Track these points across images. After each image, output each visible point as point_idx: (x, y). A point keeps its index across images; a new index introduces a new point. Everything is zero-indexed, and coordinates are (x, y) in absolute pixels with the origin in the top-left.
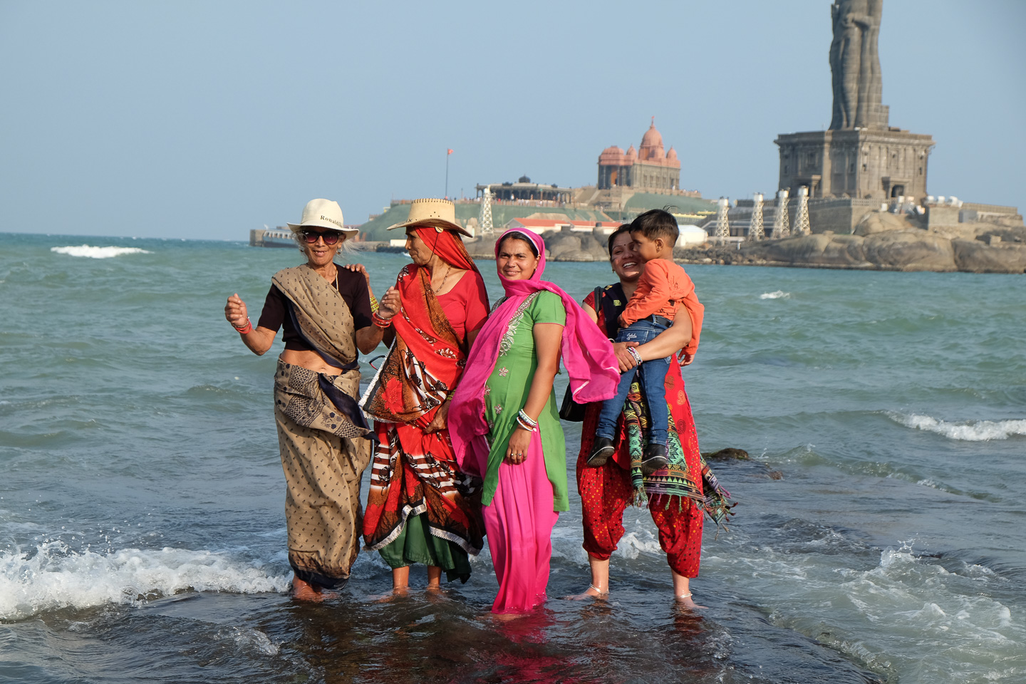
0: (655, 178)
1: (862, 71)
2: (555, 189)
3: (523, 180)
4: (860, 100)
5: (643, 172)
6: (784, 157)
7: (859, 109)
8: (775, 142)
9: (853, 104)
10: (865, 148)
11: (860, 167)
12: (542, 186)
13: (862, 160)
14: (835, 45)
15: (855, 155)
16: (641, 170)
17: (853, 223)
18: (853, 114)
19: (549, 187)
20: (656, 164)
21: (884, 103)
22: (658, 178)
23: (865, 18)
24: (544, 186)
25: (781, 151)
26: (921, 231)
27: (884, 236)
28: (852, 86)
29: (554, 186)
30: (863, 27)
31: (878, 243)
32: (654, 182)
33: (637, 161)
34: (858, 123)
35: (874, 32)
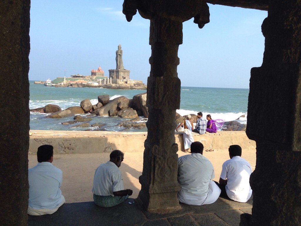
1: (120, 61)
3: (78, 74)
4: (120, 65)
6: (110, 73)
7: (120, 66)
8: (109, 71)
9: (119, 66)
10: (120, 72)
11: (119, 75)
13: (120, 74)
14: (116, 57)
15: (118, 73)
16: (98, 73)
17: (117, 83)
18: (119, 67)
19: (82, 75)
20: (100, 72)
21: (123, 66)
23: (120, 54)
26: (126, 84)
27: (121, 85)
28: (119, 63)
30: (120, 55)
31: (120, 86)
34: (119, 69)
35: (122, 56)
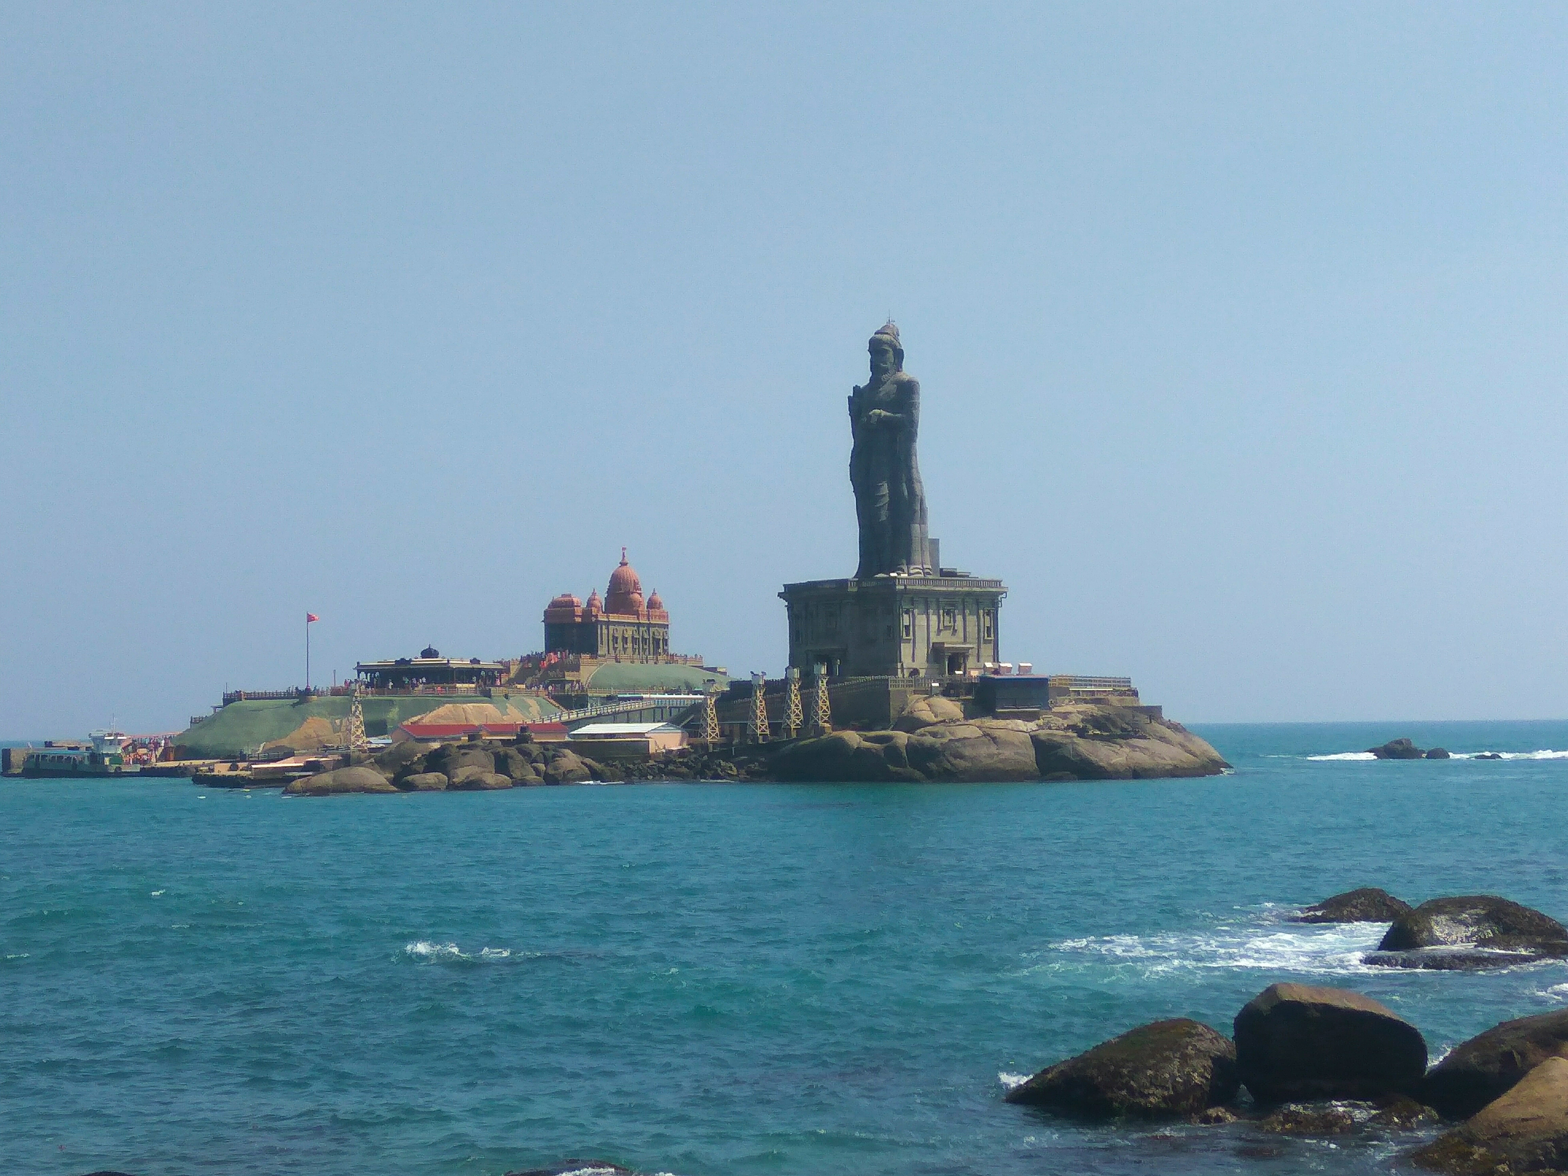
0: (629, 640)
1: (895, 493)
2: (476, 666)
3: (428, 653)
5: (611, 632)
6: (793, 618)
8: (780, 595)
9: (887, 539)
12: (455, 663)
14: (857, 454)
15: (893, 613)
16: (608, 629)
17: (893, 713)
19: (466, 663)
20: (632, 619)
21: (931, 535)
22: (634, 640)
23: (896, 416)
24: (459, 661)
25: (789, 608)
27: (937, 729)
28: (883, 514)
29: (475, 661)
30: (893, 428)
31: (929, 741)
32: (630, 645)
33: (602, 618)
34: (896, 563)
35: (911, 436)
